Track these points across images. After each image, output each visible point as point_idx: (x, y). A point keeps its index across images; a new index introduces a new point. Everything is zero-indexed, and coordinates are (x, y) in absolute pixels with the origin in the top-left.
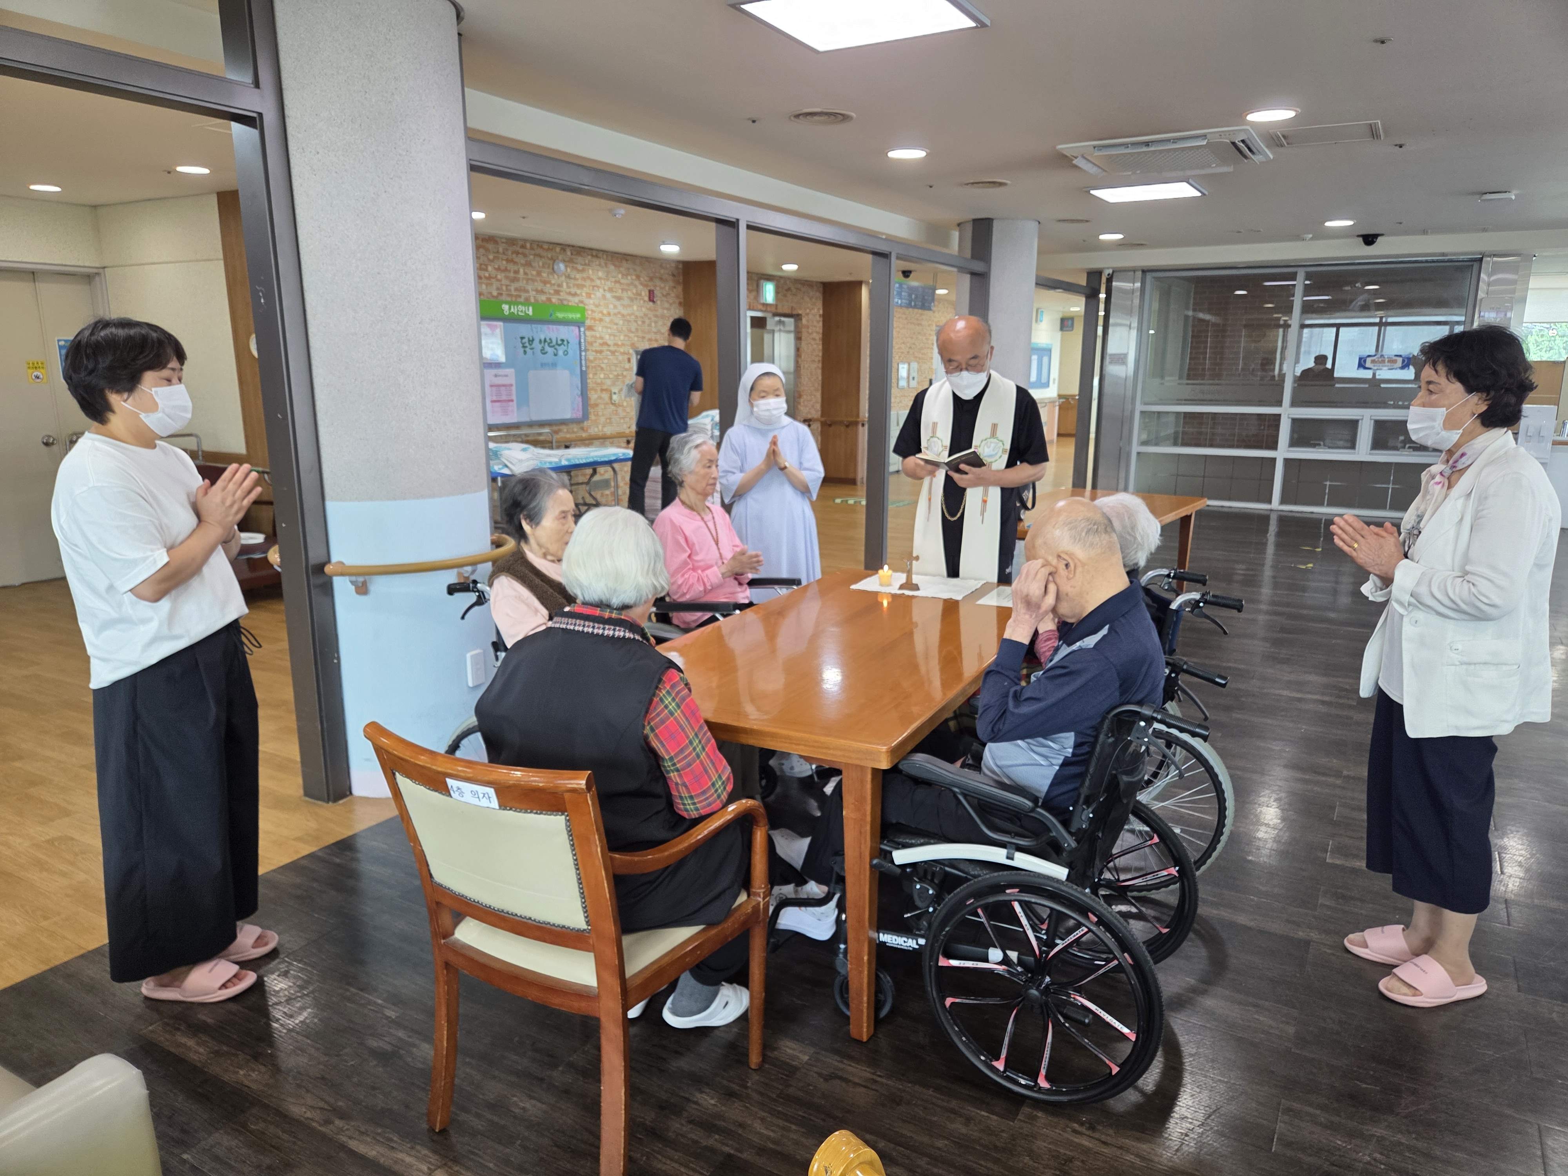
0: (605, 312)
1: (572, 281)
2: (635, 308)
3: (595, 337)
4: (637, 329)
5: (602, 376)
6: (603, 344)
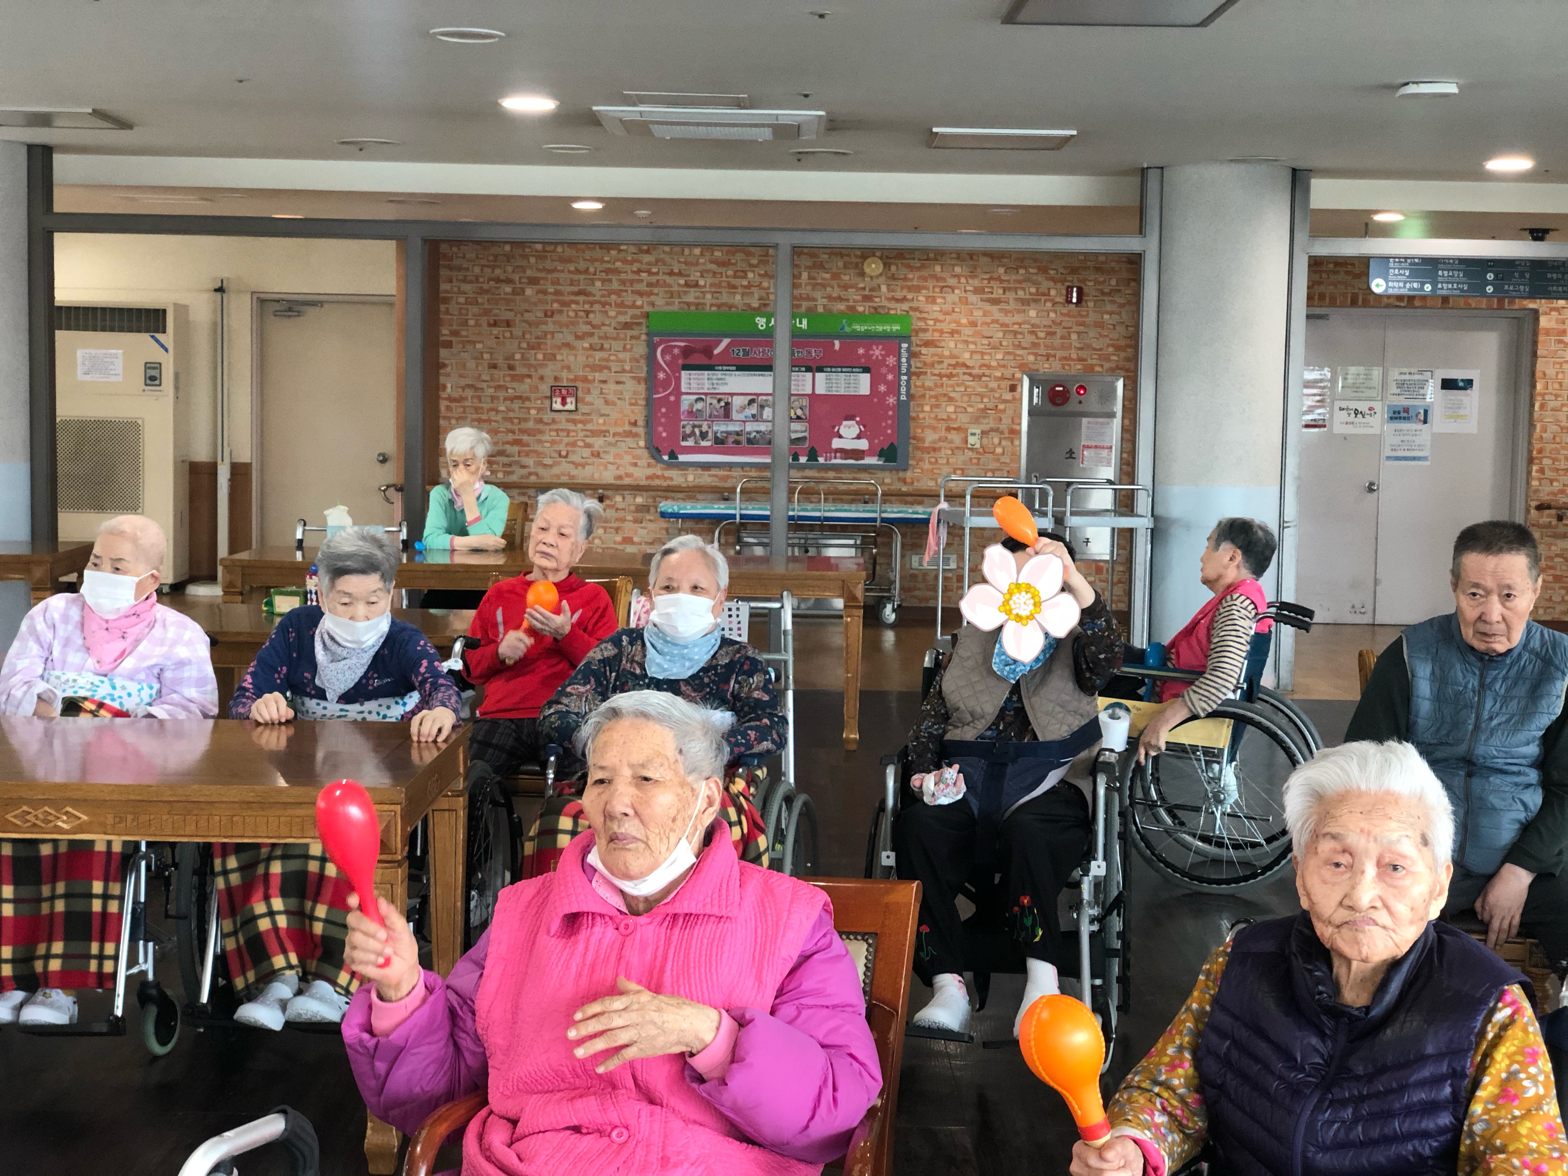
0: (964, 321)
1: (899, 283)
2: (1033, 313)
3: (941, 356)
4: (1035, 345)
5: (951, 409)
6: (956, 365)
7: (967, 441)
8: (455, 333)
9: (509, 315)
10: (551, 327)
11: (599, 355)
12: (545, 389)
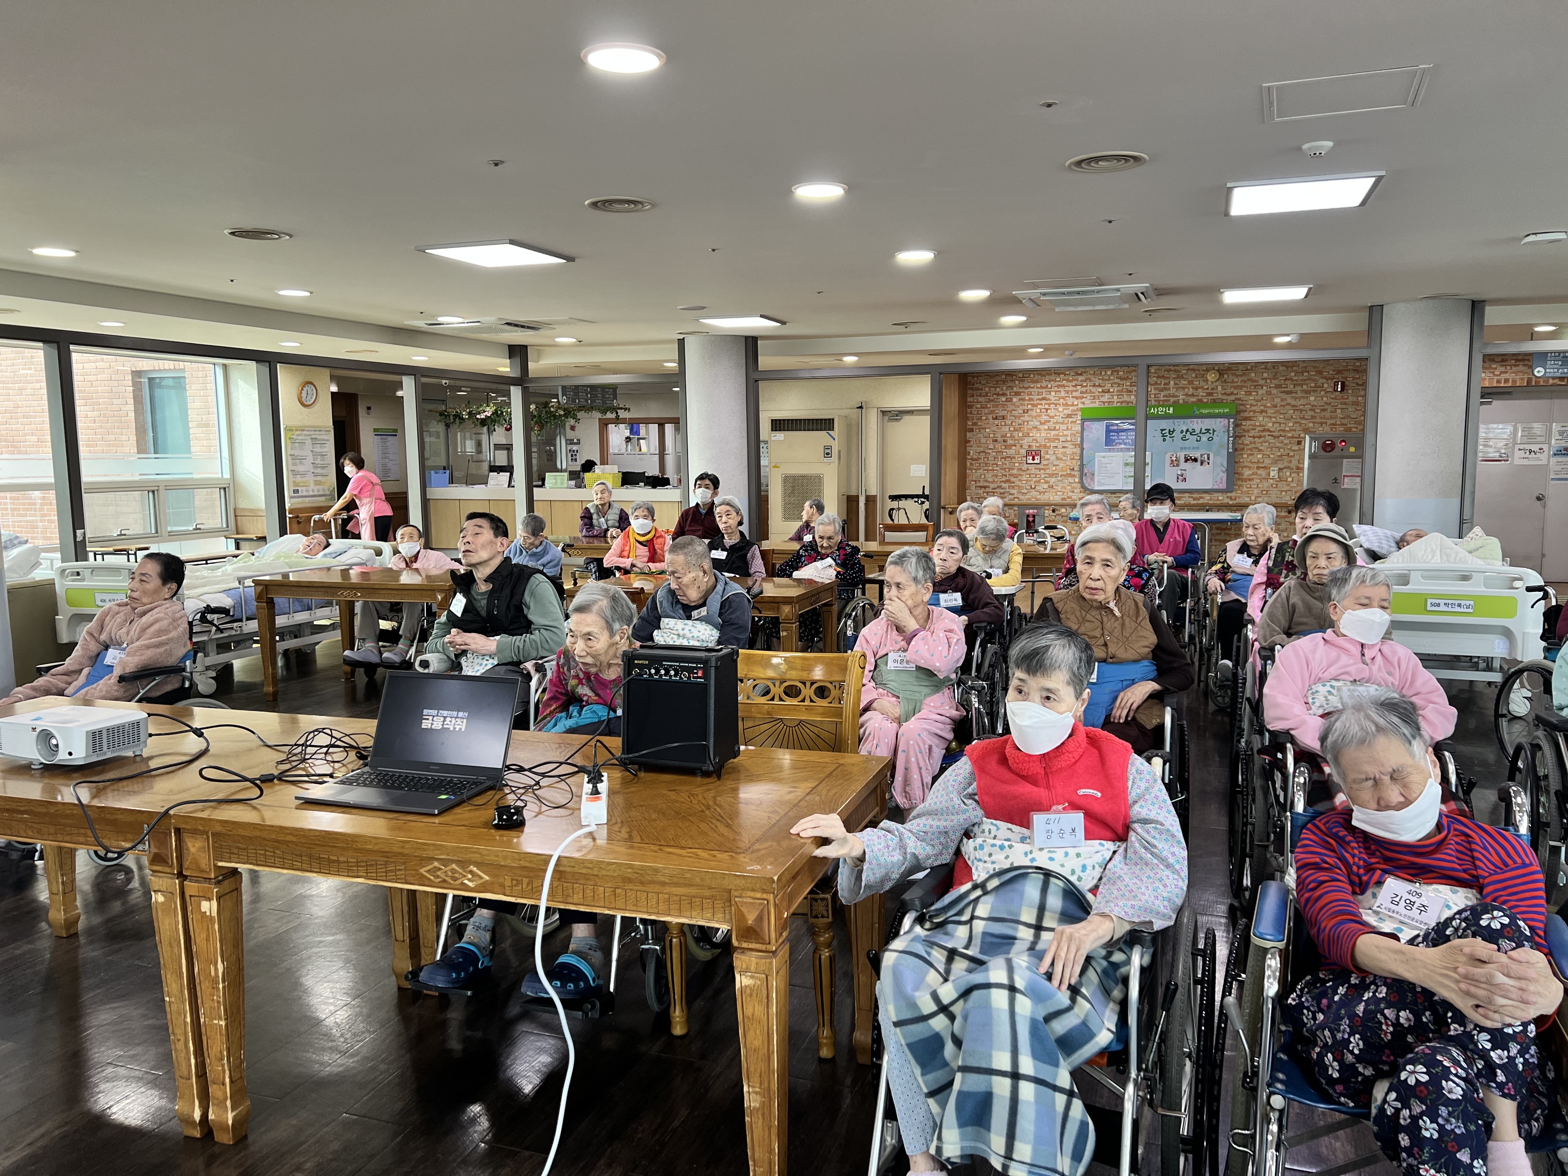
0: (1269, 405)
1: (1229, 385)
2: (1312, 398)
4: (1313, 417)
5: (1260, 456)
6: (1264, 431)
7: (1269, 474)
8: (975, 424)
9: (1004, 413)
10: (1026, 418)
11: (1053, 433)
12: (1023, 452)
